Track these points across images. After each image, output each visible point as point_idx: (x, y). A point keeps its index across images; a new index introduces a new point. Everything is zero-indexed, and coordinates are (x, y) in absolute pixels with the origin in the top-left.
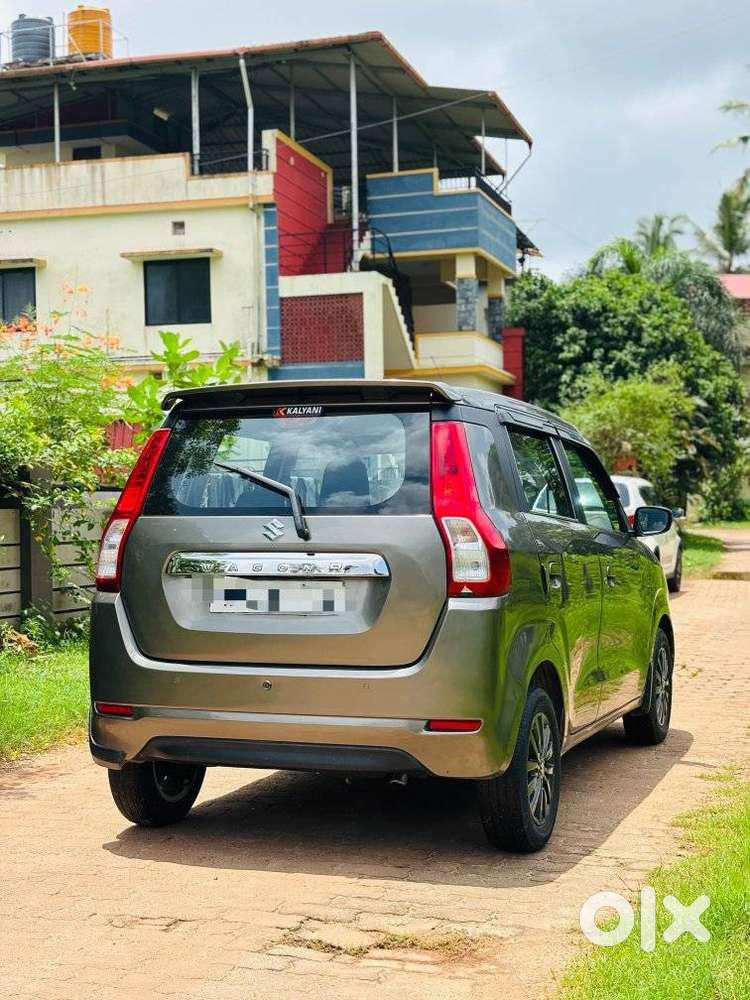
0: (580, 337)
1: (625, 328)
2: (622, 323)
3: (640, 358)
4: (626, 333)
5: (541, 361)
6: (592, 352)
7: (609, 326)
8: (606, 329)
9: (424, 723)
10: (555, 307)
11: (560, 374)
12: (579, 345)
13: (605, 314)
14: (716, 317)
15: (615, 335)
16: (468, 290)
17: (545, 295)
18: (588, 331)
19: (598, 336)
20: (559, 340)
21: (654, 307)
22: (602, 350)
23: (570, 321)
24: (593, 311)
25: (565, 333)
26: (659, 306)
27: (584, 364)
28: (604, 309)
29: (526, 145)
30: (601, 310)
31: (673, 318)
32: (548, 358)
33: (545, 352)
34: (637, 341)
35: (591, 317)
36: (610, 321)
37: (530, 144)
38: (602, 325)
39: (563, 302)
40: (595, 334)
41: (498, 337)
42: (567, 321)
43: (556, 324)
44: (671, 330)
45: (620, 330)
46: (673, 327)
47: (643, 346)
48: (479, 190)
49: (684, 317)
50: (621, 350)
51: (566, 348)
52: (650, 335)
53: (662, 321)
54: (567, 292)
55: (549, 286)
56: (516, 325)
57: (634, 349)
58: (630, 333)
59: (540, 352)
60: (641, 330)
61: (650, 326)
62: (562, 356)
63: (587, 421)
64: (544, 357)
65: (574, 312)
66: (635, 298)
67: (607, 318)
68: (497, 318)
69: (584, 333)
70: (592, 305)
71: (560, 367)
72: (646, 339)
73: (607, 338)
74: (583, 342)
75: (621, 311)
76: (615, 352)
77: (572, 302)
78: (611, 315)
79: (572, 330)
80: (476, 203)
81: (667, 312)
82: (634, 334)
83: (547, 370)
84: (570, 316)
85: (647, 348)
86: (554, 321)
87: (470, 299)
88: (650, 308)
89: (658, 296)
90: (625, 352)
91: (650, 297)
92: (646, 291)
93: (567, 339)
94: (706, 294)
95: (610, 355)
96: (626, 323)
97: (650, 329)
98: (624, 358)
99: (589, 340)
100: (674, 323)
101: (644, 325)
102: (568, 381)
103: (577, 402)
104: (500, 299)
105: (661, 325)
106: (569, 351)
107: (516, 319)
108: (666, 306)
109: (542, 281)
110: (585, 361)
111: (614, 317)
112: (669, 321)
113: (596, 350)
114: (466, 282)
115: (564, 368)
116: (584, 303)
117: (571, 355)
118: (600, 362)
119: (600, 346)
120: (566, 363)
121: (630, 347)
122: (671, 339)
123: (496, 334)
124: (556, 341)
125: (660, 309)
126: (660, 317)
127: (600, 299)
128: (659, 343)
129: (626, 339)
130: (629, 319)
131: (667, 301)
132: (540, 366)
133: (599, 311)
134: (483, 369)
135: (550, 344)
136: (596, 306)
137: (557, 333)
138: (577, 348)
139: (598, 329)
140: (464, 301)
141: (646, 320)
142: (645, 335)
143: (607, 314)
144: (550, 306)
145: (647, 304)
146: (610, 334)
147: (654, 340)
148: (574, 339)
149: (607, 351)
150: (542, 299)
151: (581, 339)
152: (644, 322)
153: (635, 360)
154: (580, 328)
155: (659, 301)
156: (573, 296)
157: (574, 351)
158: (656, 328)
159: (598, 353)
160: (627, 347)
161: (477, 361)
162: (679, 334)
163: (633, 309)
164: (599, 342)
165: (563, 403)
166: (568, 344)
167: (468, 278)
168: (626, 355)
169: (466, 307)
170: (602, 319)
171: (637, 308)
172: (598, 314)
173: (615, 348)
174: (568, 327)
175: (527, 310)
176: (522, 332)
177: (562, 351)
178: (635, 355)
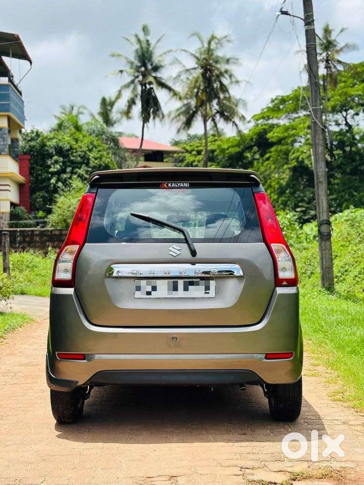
0: (60, 161)
1: (81, 158)
2: (80, 155)
3: (89, 173)
4: (82, 160)
5: (40, 172)
6: (66, 168)
7: (73, 156)
8: (72, 158)
9: (265, 355)
10: (46, 145)
11: (50, 179)
12: (59, 165)
13: (71, 151)
14: (119, 155)
15: (77, 161)
16: (4, 134)
17: (39, 139)
18: (63, 158)
19: (68, 161)
20: (49, 162)
21: (94, 148)
22: (71, 168)
23: (54, 153)
24: (65, 149)
25: (51, 158)
26: (96, 148)
27: (62, 175)
28: (71, 148)
29: (29, 63)
30: (69, 148)
31: (103, 154)
32: (43, 171)
33: (42, 168)
34: (87, 164)
35: (65, 152)
36: (74, 154)
37: (31, 63)
38: (70, 156)
39: (50, 143)
40: (67, 160)
41: (16, 159)
42: (52, 153)
43: (46, 154)
44: (103, 160)
45: (79, 158)
46: (104, 159)
47: (90, 167)
48: (10, 83)
49: (108, 154)
50: (80, 168)
51: (52, 166)
52: (94, 162)
53: (98, 155)
54: (51, 139)
55: (41, 135)
56: (25, 153)
57: (86, 168)
58: (83, 161)
59: (39, 167)
60: (88, 159)
61: (93, 157)
62: (51, 170)
63: (75, 203)
64: (41, 170)
65: (56, 149)
66: (85, 144)
67: (72, 153)
68: (16, 150)
69: (61, 159)
70: (65, 146)
71: (50, 175)
72: (92, 164)
73: (72, 162)
74: (61, 164)
75: (79, 149)
76: (77, 169)
77: (55, 144)
78: (75, 151)
79: (55, 158)
80: (8, 90)
81: (99, 151)
82: (85, 161)
83: (43, 177)
84: (54, 150)
85: (92, 168)
86: (46, 152)
87: (6, 139)
88: (92, 149)
89: (95, 143)
90: (82, 169)
91: (92, 143)
92: (90, 140)
93: (53, 162)
94: (112, 144)
95: (74, 171)
96: (82, 156)
97: (93, 159)
98: (81, 173)
99: (64, 163)
100: (104, 157)
101: (90, 157)
102: (54, 182)
103: (68, 193)
104: (17, 140)
105: (98, 157)
106: (54, 168)
107: (25, 150)
108: (99, 148)
109: (37, 132)
110: (63, 173)
111: (76, 152)
112: (102, 156)
113: (68, 168)
114: (3, 130)
115: (52, 176)
116: (61, 144)
117: (55, 170)
118: (70, 174)
119: (69, 166)
120: (53, 174)
121: (84, 167)
122: (103, 165)
123: (16, 157)
124: (47, 163)
125: (97, 150)
126: (97, 154)
127: (69, 143)
128: (98, 166)
129: (81, 163)
130: (83, 153)
131: (100, 146)
132: (39, 175)
133: (68, 149)
134: (13, 175)
135: (44, 164)
136: (67, 147)
137: (48, 159)
138: (58, 167)
139: (68, 158)
140: (2, 140)
141: (91, 155)
142: (91, 162)
143: (73, 151)
144: (44, 145)
145: (91, 147)
146: (74, 160)
147: (95, 165)
148: (56, 162)
149: (73, 169)
150: (38, 141)
151: (60, 162)
152: (90, 156)
153: (87, 174)
154: (60, 157)
155: (96, 146)
156: (55, 141)
157: (57, 168)
158: (96, 159)
159: (69, 169)
160: (83, 167)
161: (9, 171)
162: (107, 162)
163: (85, 149)
164: (69, 164)
165: (61, 193)
166: (53, 164)
167: (4, 128)
168: (82, 171)
169: (3, 142)
170: (70, 153)
171: (87, 149)
172: (68, 150)
173: (77, 167)
174: (53, 156)
175: (30, 146)
176: (29, 157)
177: (51, 168)
178: (87, 172)
